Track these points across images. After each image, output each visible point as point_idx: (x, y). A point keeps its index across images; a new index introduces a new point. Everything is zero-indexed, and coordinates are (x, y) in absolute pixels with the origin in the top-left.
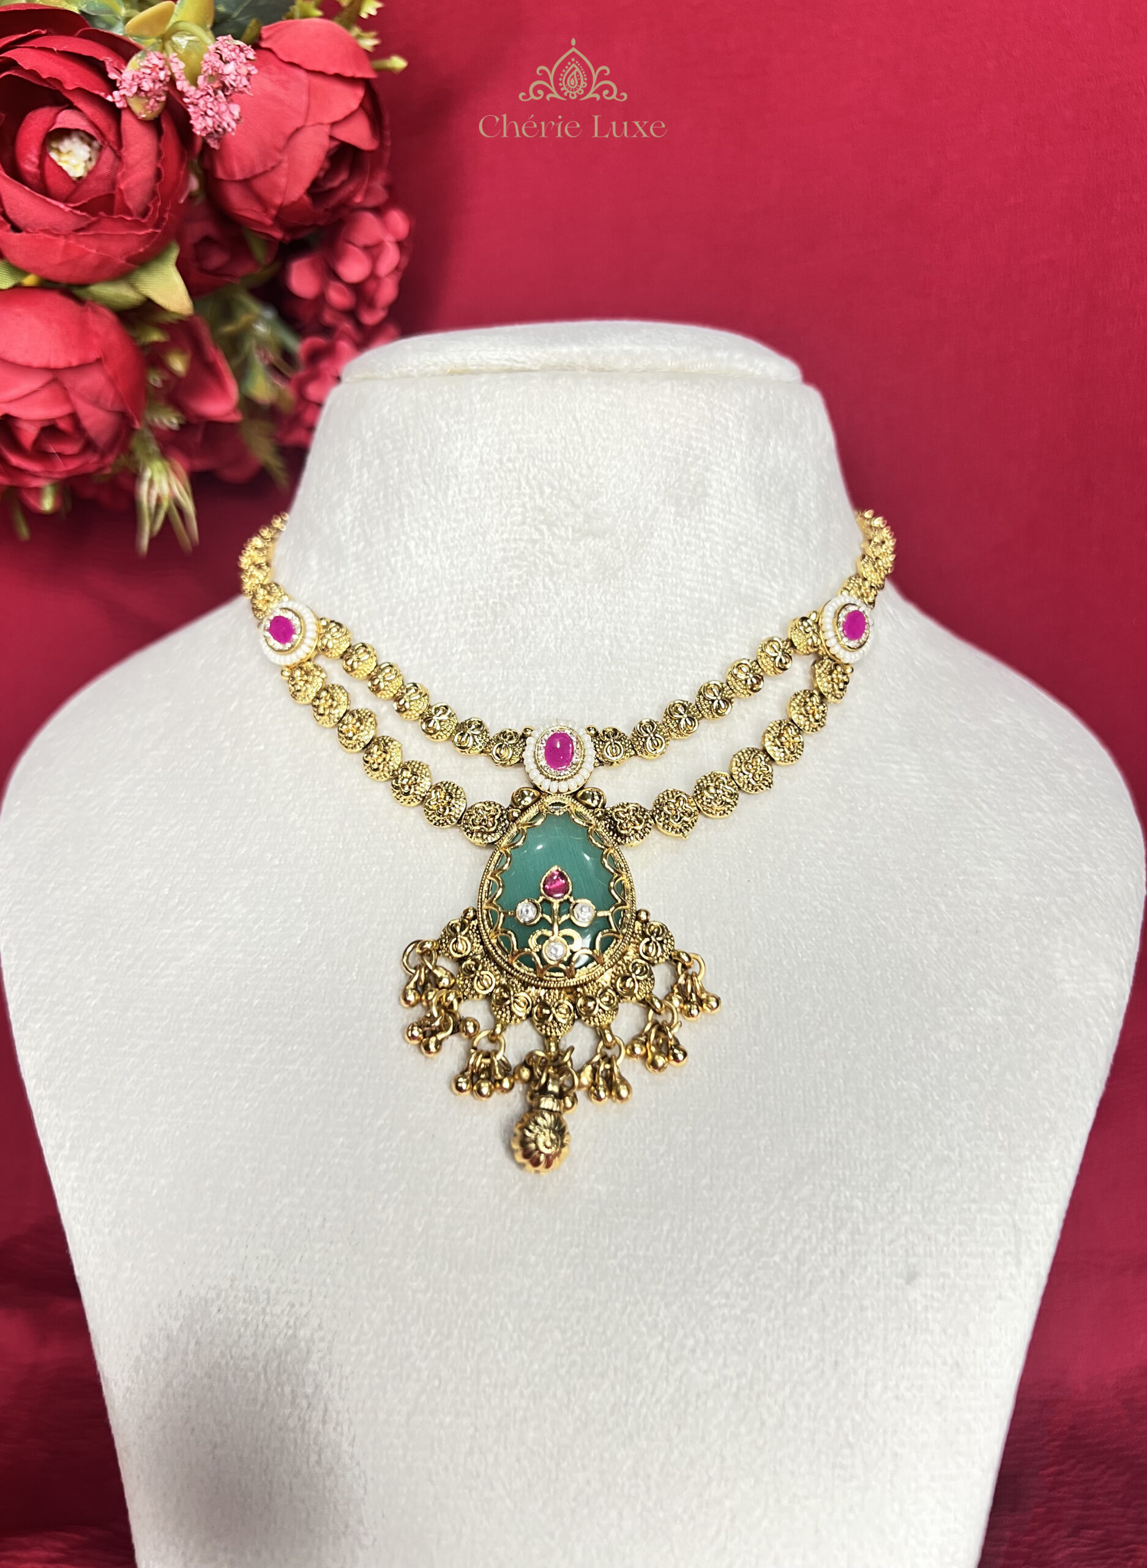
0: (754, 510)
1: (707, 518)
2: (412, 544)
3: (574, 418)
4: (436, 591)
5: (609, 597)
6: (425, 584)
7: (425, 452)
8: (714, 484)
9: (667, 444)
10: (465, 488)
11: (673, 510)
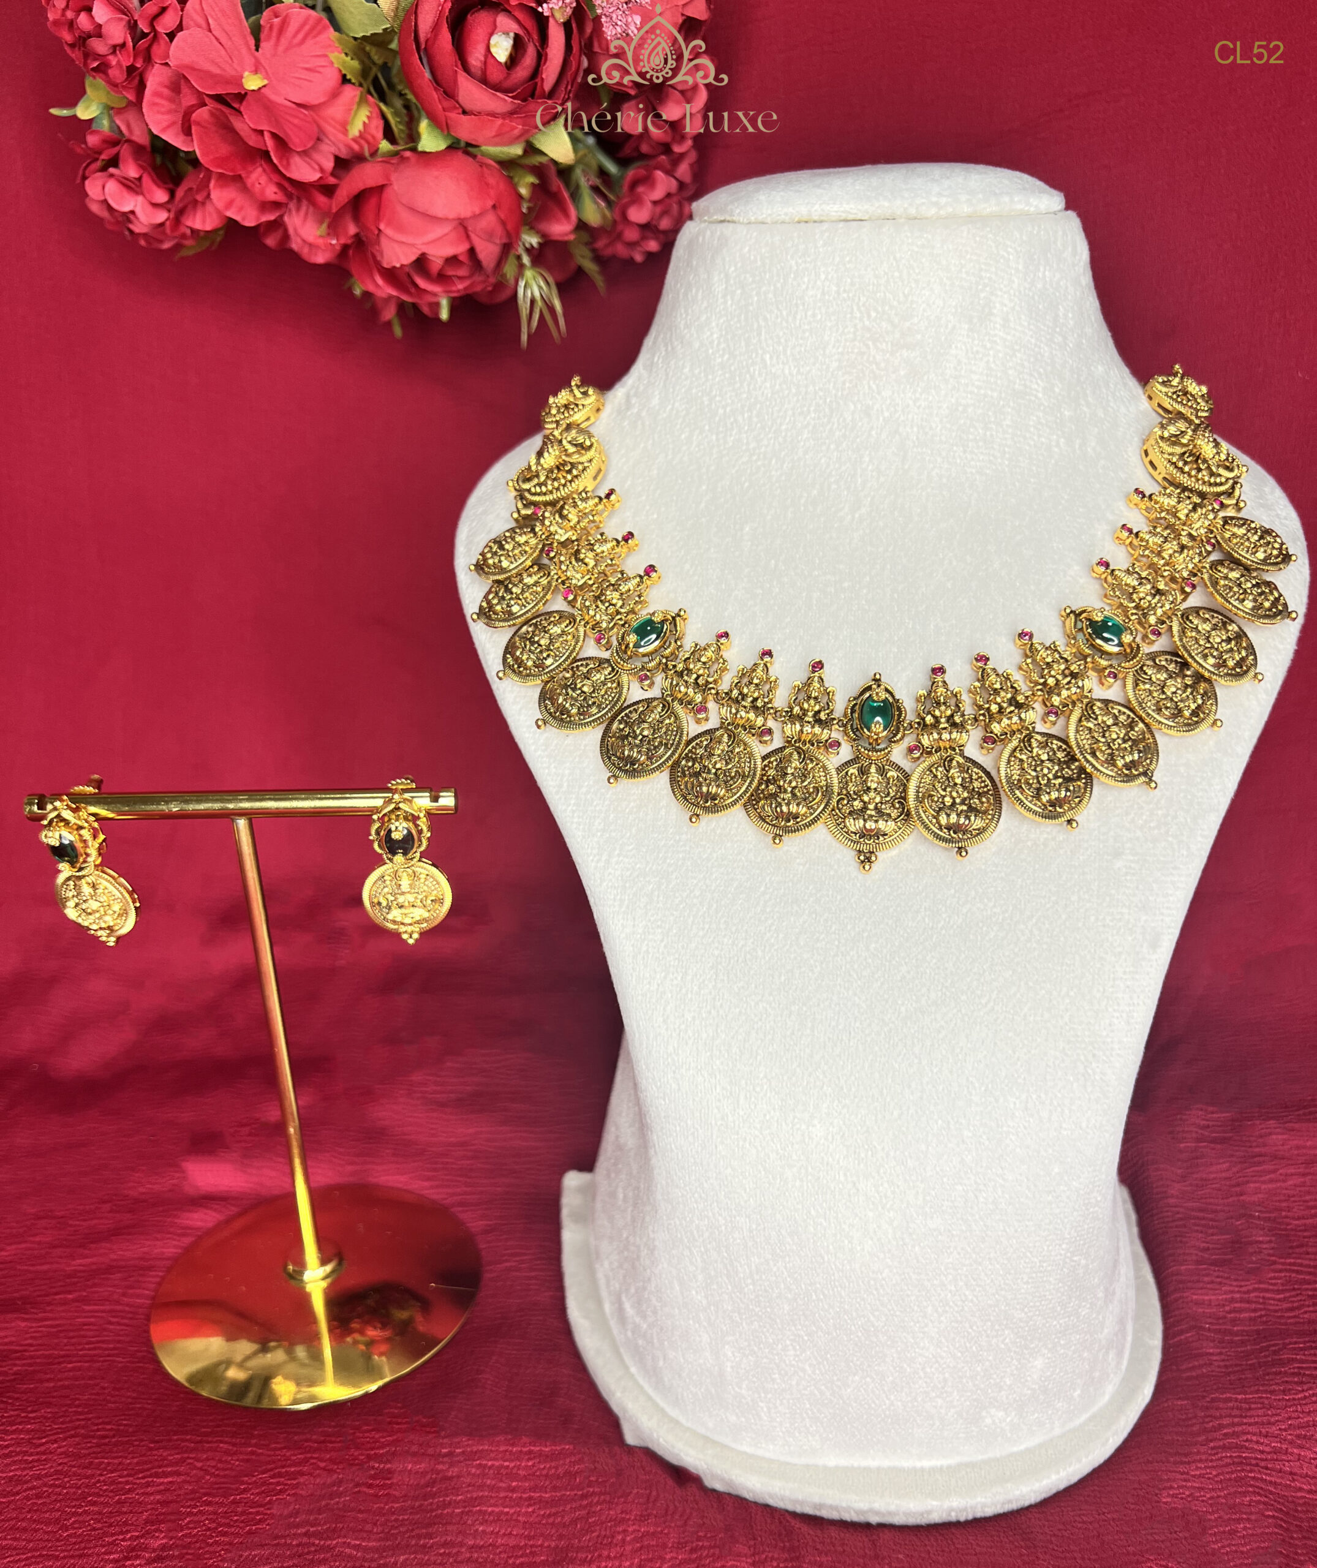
0: (1026, 324)
1: (992, 332)
2: (768, 356)
3: (895, 258)
4: (786, 392)
5: (918, 395)
6: (777, 387)
7: (779, 285)
8: (998, 305)
9: (964, 276)
10: (810, 313)
11: (967, 326)
